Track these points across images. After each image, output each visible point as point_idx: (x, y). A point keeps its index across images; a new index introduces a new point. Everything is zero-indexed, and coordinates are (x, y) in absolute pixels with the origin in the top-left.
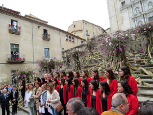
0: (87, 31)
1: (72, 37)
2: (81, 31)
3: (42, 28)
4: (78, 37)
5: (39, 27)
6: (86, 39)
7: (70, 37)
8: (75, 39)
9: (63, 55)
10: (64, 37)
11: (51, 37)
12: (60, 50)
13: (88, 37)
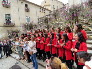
0: (53, 5)
1: (44, 9)
2: (50, 5)
3: (24, 3)
4: (47, 10)
5: (22, 3)
6: (53, 10)
7: (42, 9)
9: (38, 21)
10: (38, 10)
11: (30, 9)
12: (36, 18)
13: (54, 9)
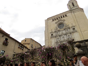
0: (32, 45)
1: (22, 46)
2: (29, 44)
3: (5, 37)
5: (3, 36)
6: (31, 49)
8: (24, 48)
9: (14, 56)
10: (17, 46)
11: (9, 44)
